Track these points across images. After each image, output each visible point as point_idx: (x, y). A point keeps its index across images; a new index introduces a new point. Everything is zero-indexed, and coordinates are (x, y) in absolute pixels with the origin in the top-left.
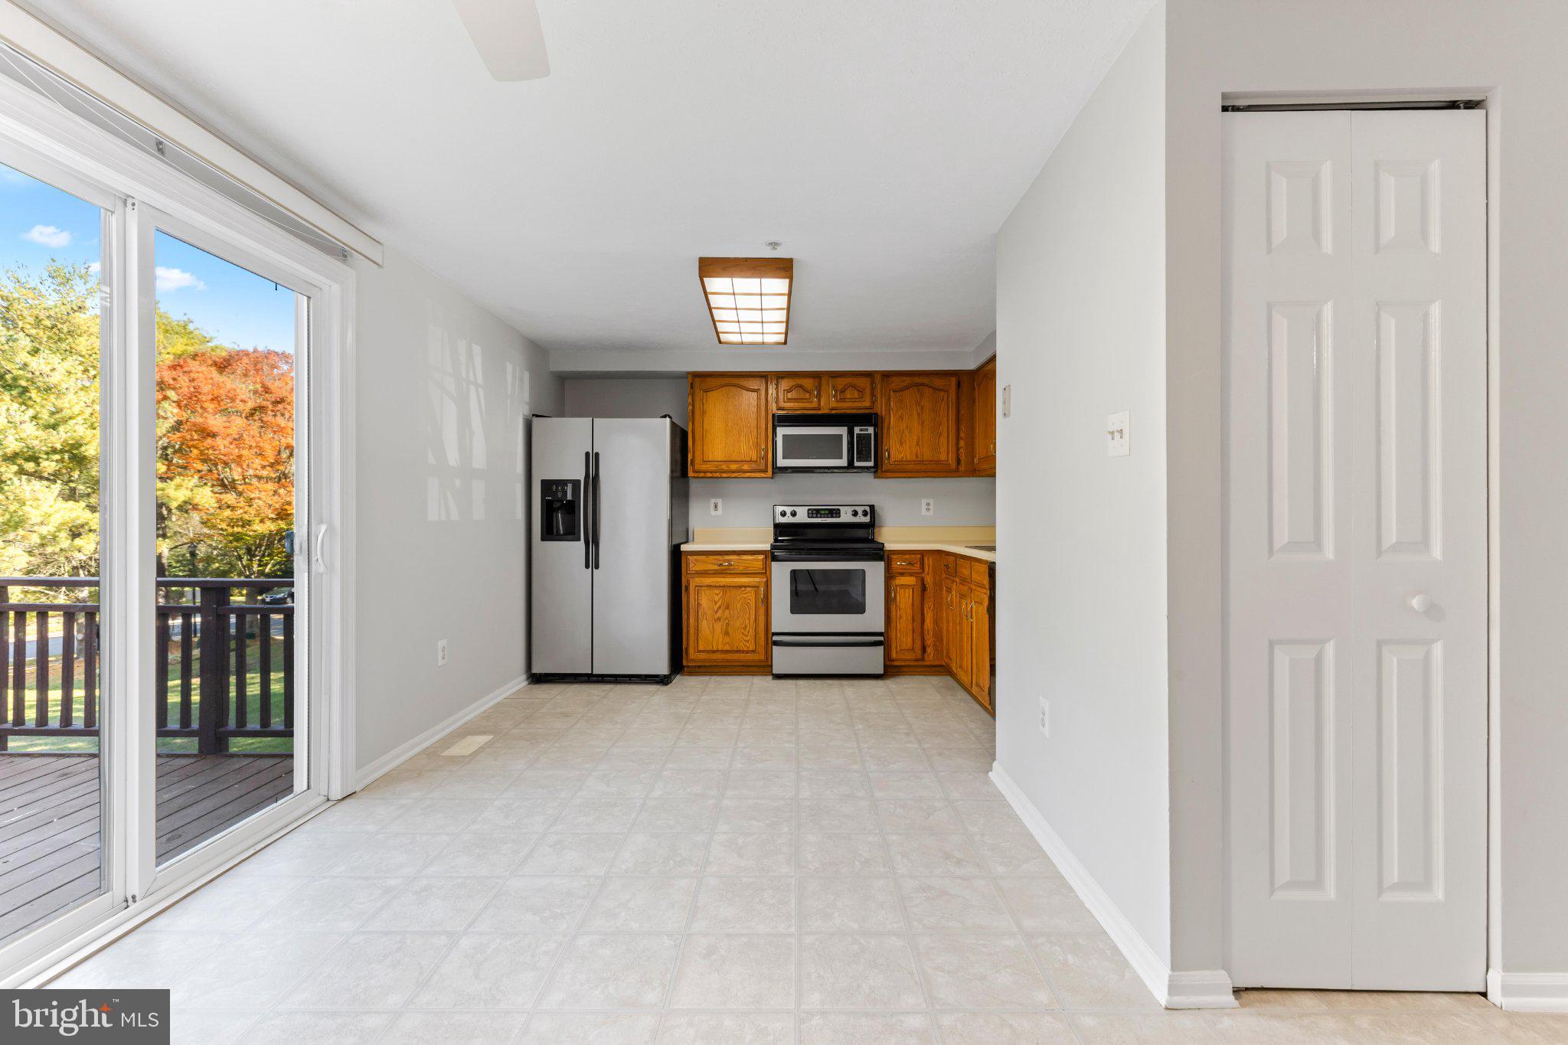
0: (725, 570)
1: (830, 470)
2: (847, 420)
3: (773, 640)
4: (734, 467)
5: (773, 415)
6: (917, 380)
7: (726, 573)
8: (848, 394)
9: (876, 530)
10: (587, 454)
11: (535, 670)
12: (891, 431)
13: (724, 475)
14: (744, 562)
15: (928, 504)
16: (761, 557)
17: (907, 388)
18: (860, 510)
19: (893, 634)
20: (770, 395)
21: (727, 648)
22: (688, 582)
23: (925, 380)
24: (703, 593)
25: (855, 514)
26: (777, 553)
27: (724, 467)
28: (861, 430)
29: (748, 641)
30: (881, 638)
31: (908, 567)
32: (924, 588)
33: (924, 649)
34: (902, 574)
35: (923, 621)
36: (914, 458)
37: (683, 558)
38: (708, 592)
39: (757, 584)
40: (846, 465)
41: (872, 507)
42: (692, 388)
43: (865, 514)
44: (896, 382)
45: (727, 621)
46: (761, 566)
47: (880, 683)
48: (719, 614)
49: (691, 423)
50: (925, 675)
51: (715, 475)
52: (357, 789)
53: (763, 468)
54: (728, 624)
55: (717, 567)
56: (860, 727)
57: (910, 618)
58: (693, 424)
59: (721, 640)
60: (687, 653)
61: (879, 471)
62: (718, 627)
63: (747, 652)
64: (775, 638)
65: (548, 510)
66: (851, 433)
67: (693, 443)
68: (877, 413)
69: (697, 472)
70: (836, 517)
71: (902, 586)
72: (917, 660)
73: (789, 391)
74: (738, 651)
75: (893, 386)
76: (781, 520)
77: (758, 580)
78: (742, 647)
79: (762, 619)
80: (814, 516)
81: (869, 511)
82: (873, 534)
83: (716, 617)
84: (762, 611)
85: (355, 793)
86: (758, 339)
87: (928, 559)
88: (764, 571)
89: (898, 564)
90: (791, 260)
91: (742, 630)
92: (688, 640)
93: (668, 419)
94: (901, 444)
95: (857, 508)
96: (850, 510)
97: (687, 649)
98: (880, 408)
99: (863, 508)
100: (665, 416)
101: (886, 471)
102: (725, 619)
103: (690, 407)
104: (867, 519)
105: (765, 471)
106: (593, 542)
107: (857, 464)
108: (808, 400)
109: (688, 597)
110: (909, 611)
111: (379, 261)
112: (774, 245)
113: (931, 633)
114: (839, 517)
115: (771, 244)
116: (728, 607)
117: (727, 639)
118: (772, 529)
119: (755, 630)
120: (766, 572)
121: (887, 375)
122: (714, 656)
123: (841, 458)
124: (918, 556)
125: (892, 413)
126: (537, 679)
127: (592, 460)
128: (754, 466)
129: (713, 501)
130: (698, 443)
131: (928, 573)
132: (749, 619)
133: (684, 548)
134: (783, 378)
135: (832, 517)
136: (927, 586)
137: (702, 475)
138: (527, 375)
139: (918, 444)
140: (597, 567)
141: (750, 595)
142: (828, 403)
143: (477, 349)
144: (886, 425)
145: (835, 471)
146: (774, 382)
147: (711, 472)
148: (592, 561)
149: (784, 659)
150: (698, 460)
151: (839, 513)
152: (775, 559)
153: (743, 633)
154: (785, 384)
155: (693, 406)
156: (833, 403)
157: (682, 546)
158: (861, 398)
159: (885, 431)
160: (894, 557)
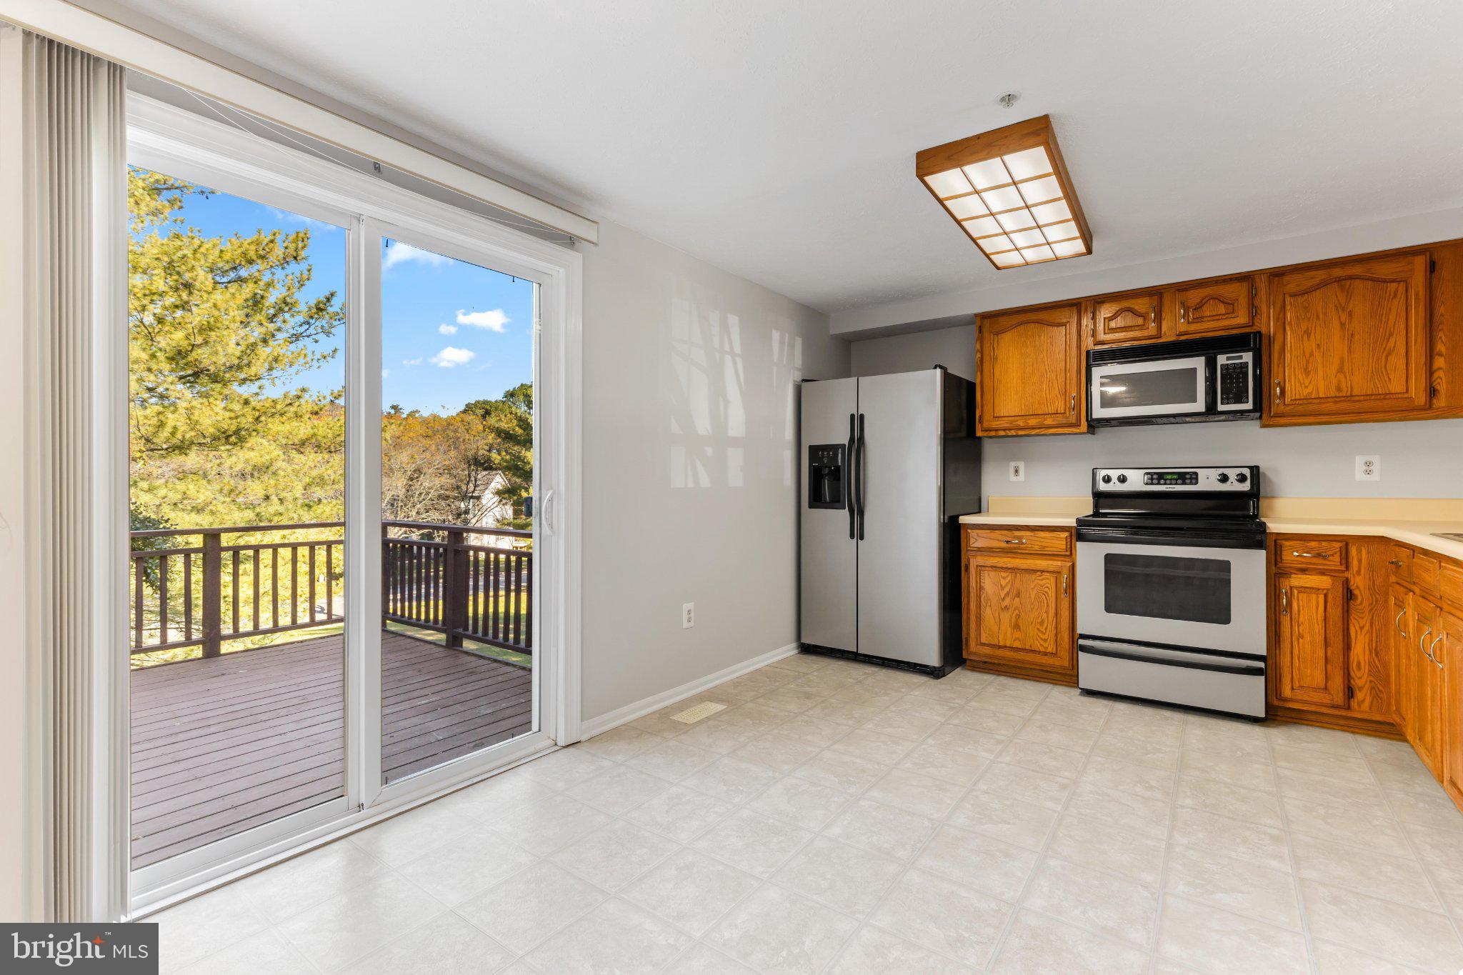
0: (1015, 548)
1: (1178, 419)
2: (1206, 347)
3: (1079, 644)
4: (1032, 422)
5: (1088, 352)
6: (1337, 272)
7: (1016, 553)
8: (1207, 311)
9: (1263, 503)
10: (852, 416)
11: (804, 640)
12: (1288, 356)
13: (1021, 433)
14: (1039, 539)
15: (1368, 464)
16: (1065, 535)
17: (1317, 287)
18: (1232, 474)
19: (1285, 661)
20: (1083, 327)
21: (1017, 644)
22: (969, 560)
23: (1357, 270)
24: (986, 575)
25: (1224, 479)
26: (1085, 531)
27: (1021, 423)
28: (1228, 359)
29: (1045, 640)
30: (1262, 665)
31: (1315, 560)
32: (1349, 595)
33: (1350, 692)
34: (1303, 571)
35: (1347, 647)
36: (1333, 393)
37: (962, 531)
38: (992, 574)
39: (1059, 570)
40: (1203, 410)
41: (1255, 470)
42: (980, 332)
43: (1242, 478)
44: (1293, 283)
45: (1017, 611)
46: (1064, 547)
47: (1257, 730)
48: (1007, 602)
49: (979, 374)
50: (1353, 733)
51: (1009, 433)
52: (583, 738)
53: (1074, 421)
54: (1018, 616)
55: (1004, 545)
56: (1188, 802)
57: (1319, 639)
58: (982, 374)
59: (1009, 635)
60: (967, 644)
61: (1264, 416)
62: (1005, 617)
63: (1046, 654)
64: (1081, 642)
65: (816, 476)
66: (1211, 365)
67: (982, 397)
68: (1260, 333)
69: (986, 431)
70: (1191, 483)
71: (1303, 589)
72: (1333, 707)
73: (1111, 319)
74: (1033, 651)
75: (1292, 287)
76: (1103, 487)
77: (1059, 563)
78: (1037, 645)
79: (1065, 614)
80: (1155, 481)
81: (1248, 475)
82: (1257, 508)
83: (1003, 605)
84: (1065, 604)
85: (580, 742)
86: (1046, 253)
87: (1359, 551)
88: (1068, 553)
89: (1292, 555)
90: (1046, 118)
91: (1038, 626)
92: (968, 630)
93: (938, 371)
94: (1307, 372)
95: (1226, 471)
96: (1215, 474)
97: (967, 640)
98: (1268, 324)
99: (1238, 471)
100: (935, 368)
101: (1278, 416)
102: (1015, 609)
103: (979, 355)
104: (1246, 487)
105: (1078, 425)
106: (858, 512)
107: (1221, 408)
108: (1141, 327)
109: (969, 578)
110: (1318, 628)
111: (595, 240)
112: (1008, 99)
113: (1365, 668)
114: (1196, 483)
115: (1003, 99)
116: (1018, 595)
117: (1017, 634)
118: (1090, 499)
119: (1056, 628)
120: (1070, 553)
121: (1277, 274)
122: (1001, 653)
123: (1195, 400)
124: (1337, 545)
125: (1288, 328)
126: (807, 649)
127: (857, 422)
128: (1061, 419)
129: (1013, 464)
130: (988, 396)
131: (1358, 573)
132: (1047, 612)
133: (964, 520)
134: (1103, 302)
135: (1184, 483)
136: (1356, 592)
137: (993, 433)
138: (798, 342)
139: (1341, 370)
140: (862, 538)
141: (1049, 582)
142: (1174, 326)
143: (734, 320)
144: (1276, 348)
145: (1188, 419)
146: (1090, 310)
147: (1004, 430)
148: (857, 531)
149: (1092, 670)
150: (987, 417)
151: (1197, 479)
152: (1081, 537)
153: (1038, 629)
154: (1105, 312)
155: (982, 353)
156: (1182, 325)
157: (960, 517)
158: (1232, 311)
159: (1275, 356)
160: (1287, 543)
